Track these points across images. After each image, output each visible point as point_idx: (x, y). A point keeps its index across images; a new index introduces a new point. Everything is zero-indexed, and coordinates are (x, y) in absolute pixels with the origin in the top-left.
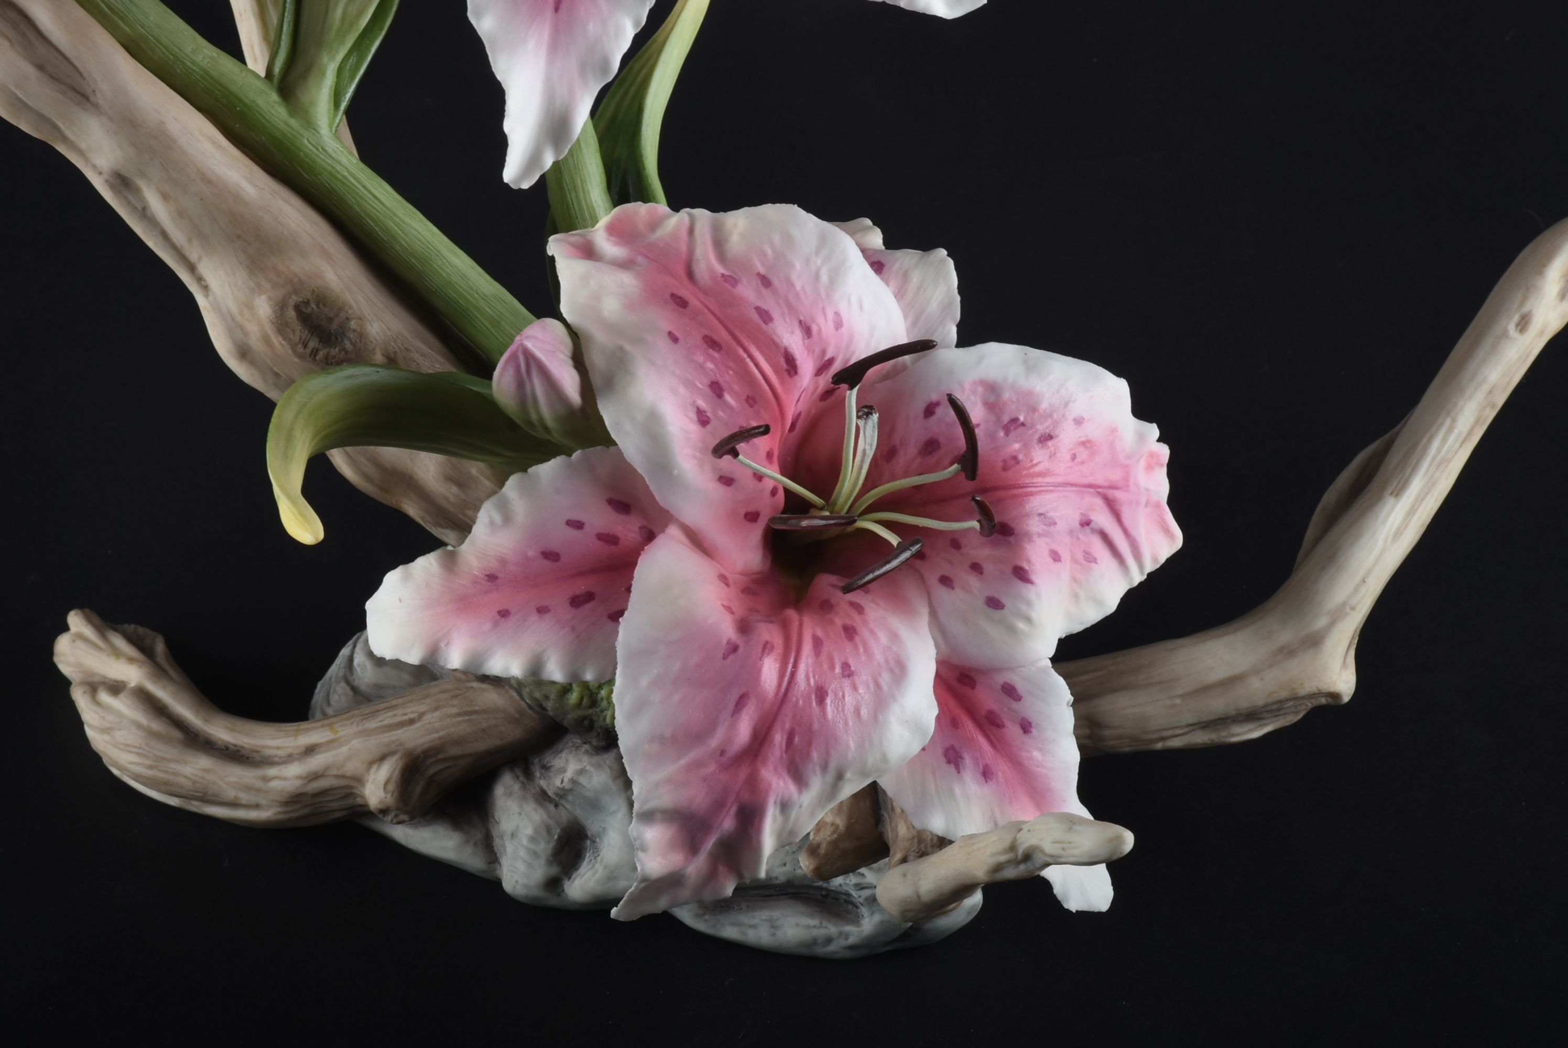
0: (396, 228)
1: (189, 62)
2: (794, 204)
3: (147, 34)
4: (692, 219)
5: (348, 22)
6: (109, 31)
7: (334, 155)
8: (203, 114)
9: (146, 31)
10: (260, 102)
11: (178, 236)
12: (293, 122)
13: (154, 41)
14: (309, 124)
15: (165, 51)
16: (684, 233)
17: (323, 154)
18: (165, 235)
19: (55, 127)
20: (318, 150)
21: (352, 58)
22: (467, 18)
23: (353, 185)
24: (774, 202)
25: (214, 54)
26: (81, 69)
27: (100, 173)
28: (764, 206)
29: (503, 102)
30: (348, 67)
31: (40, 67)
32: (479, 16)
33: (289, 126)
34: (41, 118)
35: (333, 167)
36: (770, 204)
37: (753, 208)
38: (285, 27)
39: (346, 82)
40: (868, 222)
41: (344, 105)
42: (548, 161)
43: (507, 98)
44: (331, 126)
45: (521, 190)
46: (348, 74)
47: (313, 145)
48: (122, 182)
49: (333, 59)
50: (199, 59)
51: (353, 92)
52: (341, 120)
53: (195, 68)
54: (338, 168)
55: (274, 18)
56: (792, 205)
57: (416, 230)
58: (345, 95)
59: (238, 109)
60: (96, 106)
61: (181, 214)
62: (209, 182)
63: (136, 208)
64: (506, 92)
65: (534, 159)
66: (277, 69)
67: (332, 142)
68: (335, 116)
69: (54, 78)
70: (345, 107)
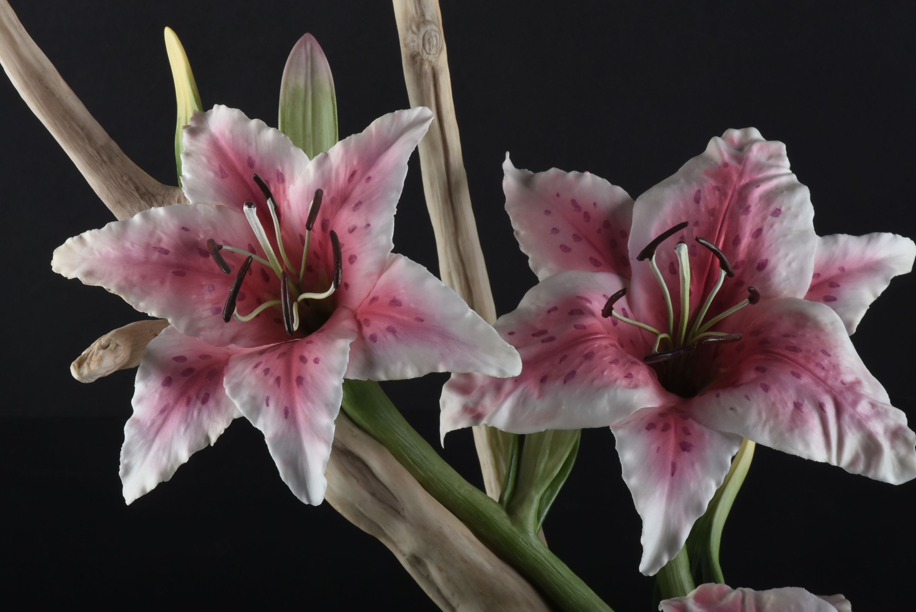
0: (570, 591)
1: (457, 493)
2: (803, 588)
3: (433, 477)
4: (744, 593)
5: (546, 473)
6: (412, 475)
7: (536, 548)
8: (463, 523)
9: (433, 475)
10: (496, 517)
11: (446, 592)
12: (514, 529)
13: (437, 481)
14: (523, 530)
15: (443, 486)
16: (739, 602)
17: (530, 548)
18: (439, 591)
19: (380, 528)
20: (527, 545)
21: (548, 492)
22: (622, 478)
23: (547, 565)
24: (791, 586)
25: (471, 489)
26: (396, 495)
27: (404, 555)
28: (785, 588)
29: (641, 527)
30: (545, 497)
31: (373, 494)
32: (628, 477)
33: (512, 531)
34: (372, 523)
35: (536, 555)
36: (789, 587)
37: (779, 589)
38: (511, 475)
39: (544, 506)
40: (843, 597)
41: (542, 519)
42: (665, 560)
43: (643, 524)
44: (535, 531)
45: (649, 576)
46: (545, 501)
47: (525, 542)
48: (416, 560)
49: (538, 493)
50: (462, 491)
51: (547, 512)
52: (540, 528)
53: (460, 497)
54: (539, 555)
55: (504, 471)
56: (801, 588)
57: (582, 593)
58: (543, 513)
59: (483, 520)
60: (404, 517)
61: (449, 580)
62: (465, 561)
63: (423, 575)
64: (643, 521)
65: (657, 560)
66: (506, 498)
67: (535, 541)
68: (537, 525)
69: (381, 501)
70: (543, 520)
